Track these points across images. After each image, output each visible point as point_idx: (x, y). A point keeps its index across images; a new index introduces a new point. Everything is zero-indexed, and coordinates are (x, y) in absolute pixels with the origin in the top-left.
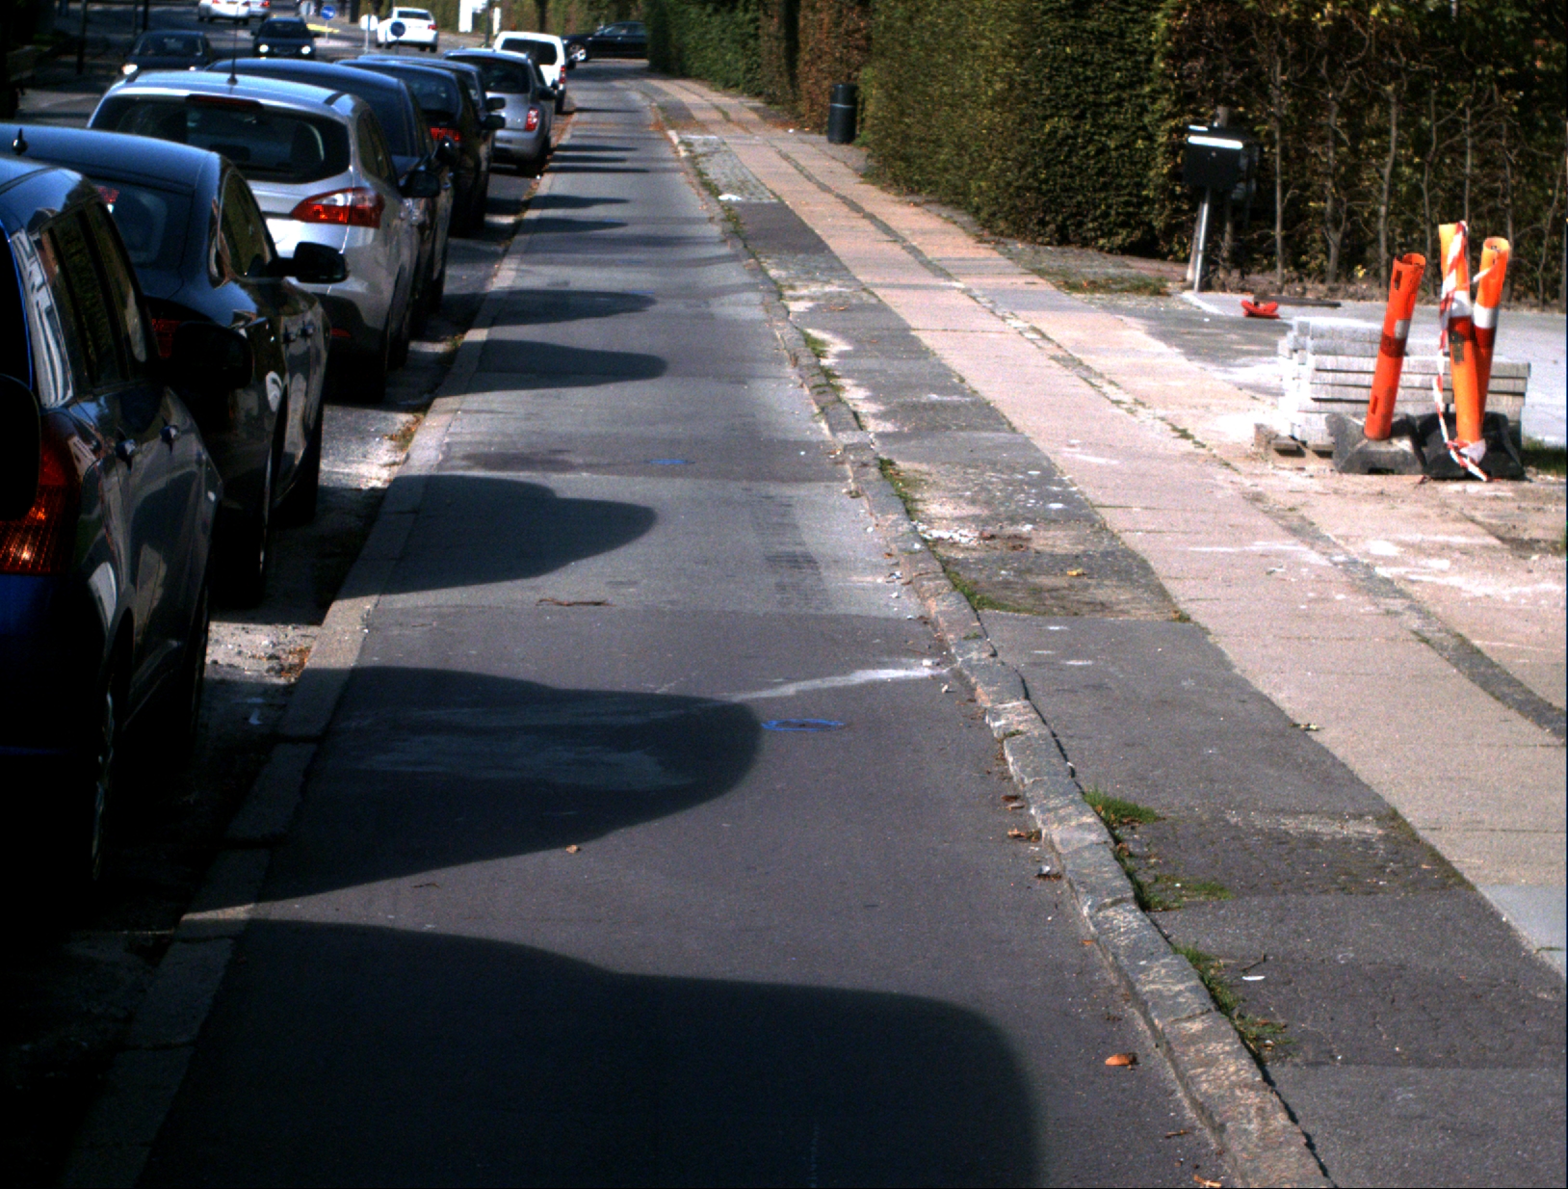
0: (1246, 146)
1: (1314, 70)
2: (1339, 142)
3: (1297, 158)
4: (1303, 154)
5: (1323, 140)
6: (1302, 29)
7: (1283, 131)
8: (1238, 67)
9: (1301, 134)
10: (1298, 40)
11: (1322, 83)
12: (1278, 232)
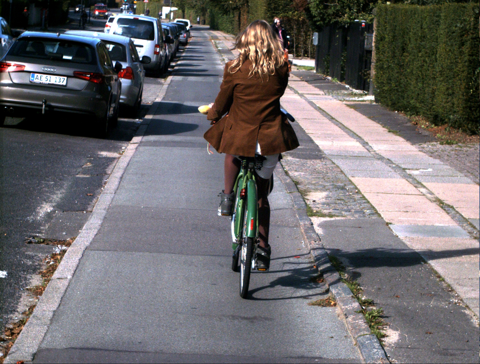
0: (290, 37)
1: (300, 26)
2: (303, 37)
3: (297, 39)
4: (298, 39)
5: (301, 36)
6: (298, 21)
7: (296, 35)
8: (289, 26)
9: (298, 36)
10: (298, 22)
11: (301, 28)
12: (294, 50)
